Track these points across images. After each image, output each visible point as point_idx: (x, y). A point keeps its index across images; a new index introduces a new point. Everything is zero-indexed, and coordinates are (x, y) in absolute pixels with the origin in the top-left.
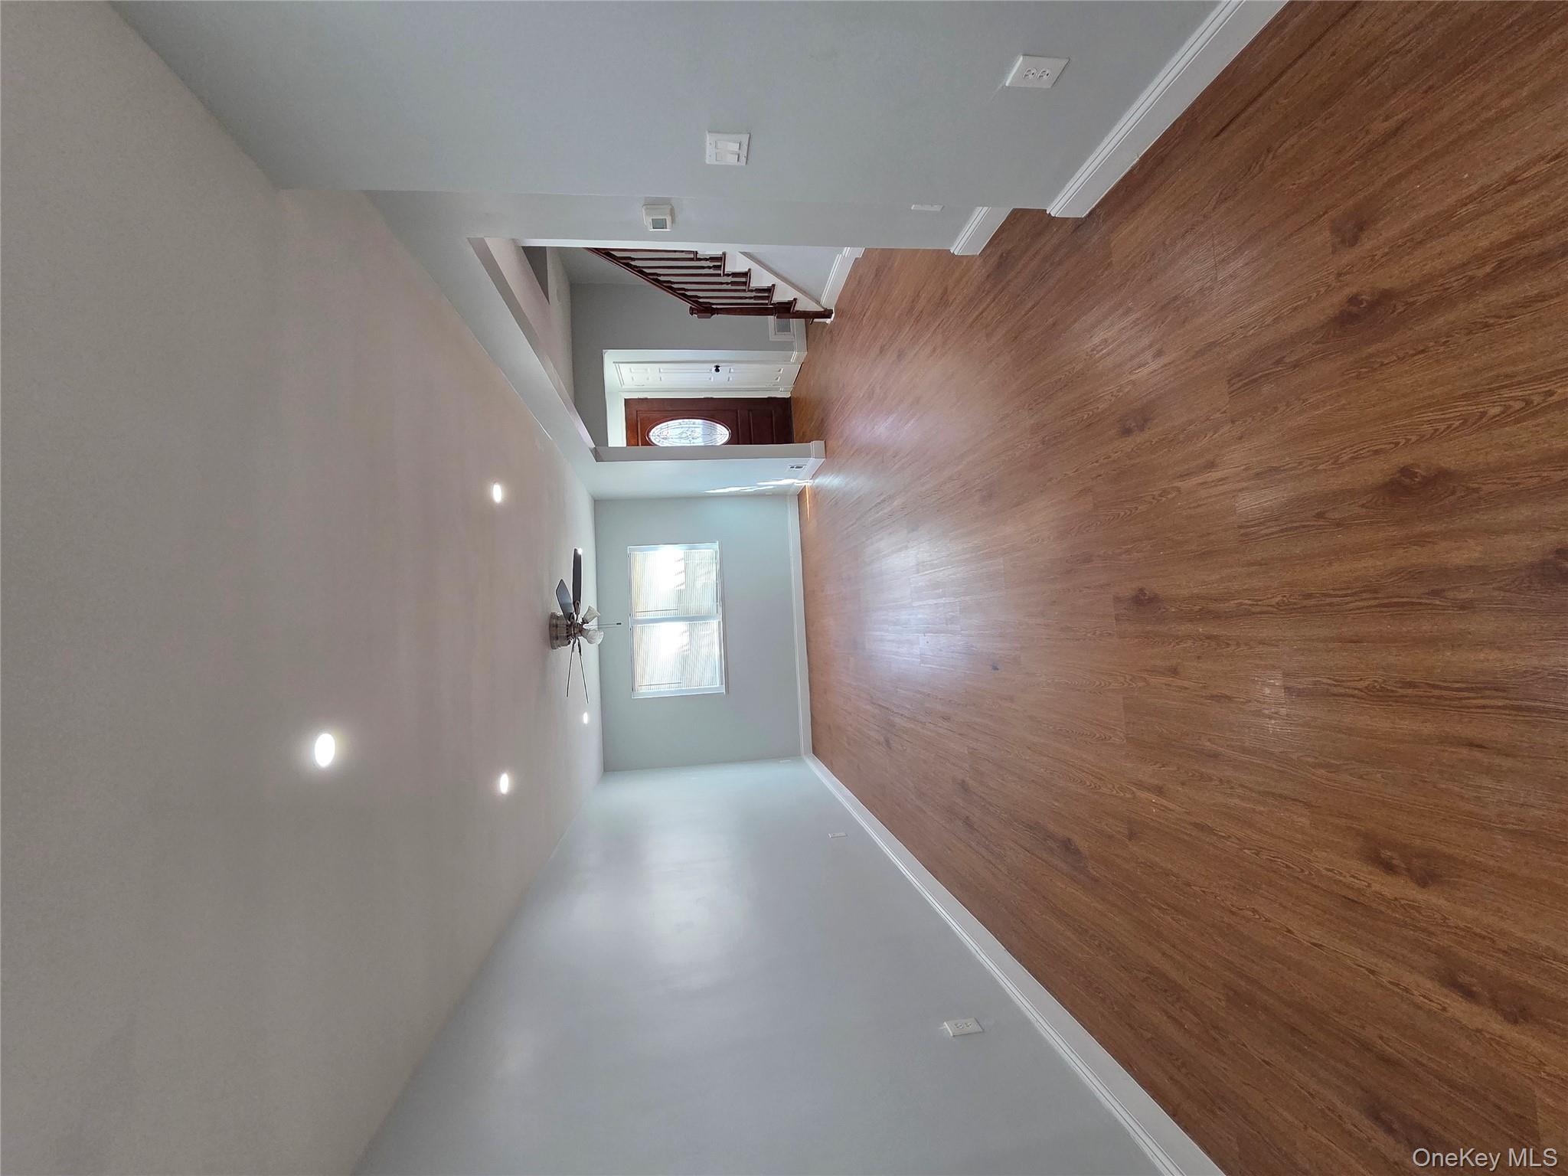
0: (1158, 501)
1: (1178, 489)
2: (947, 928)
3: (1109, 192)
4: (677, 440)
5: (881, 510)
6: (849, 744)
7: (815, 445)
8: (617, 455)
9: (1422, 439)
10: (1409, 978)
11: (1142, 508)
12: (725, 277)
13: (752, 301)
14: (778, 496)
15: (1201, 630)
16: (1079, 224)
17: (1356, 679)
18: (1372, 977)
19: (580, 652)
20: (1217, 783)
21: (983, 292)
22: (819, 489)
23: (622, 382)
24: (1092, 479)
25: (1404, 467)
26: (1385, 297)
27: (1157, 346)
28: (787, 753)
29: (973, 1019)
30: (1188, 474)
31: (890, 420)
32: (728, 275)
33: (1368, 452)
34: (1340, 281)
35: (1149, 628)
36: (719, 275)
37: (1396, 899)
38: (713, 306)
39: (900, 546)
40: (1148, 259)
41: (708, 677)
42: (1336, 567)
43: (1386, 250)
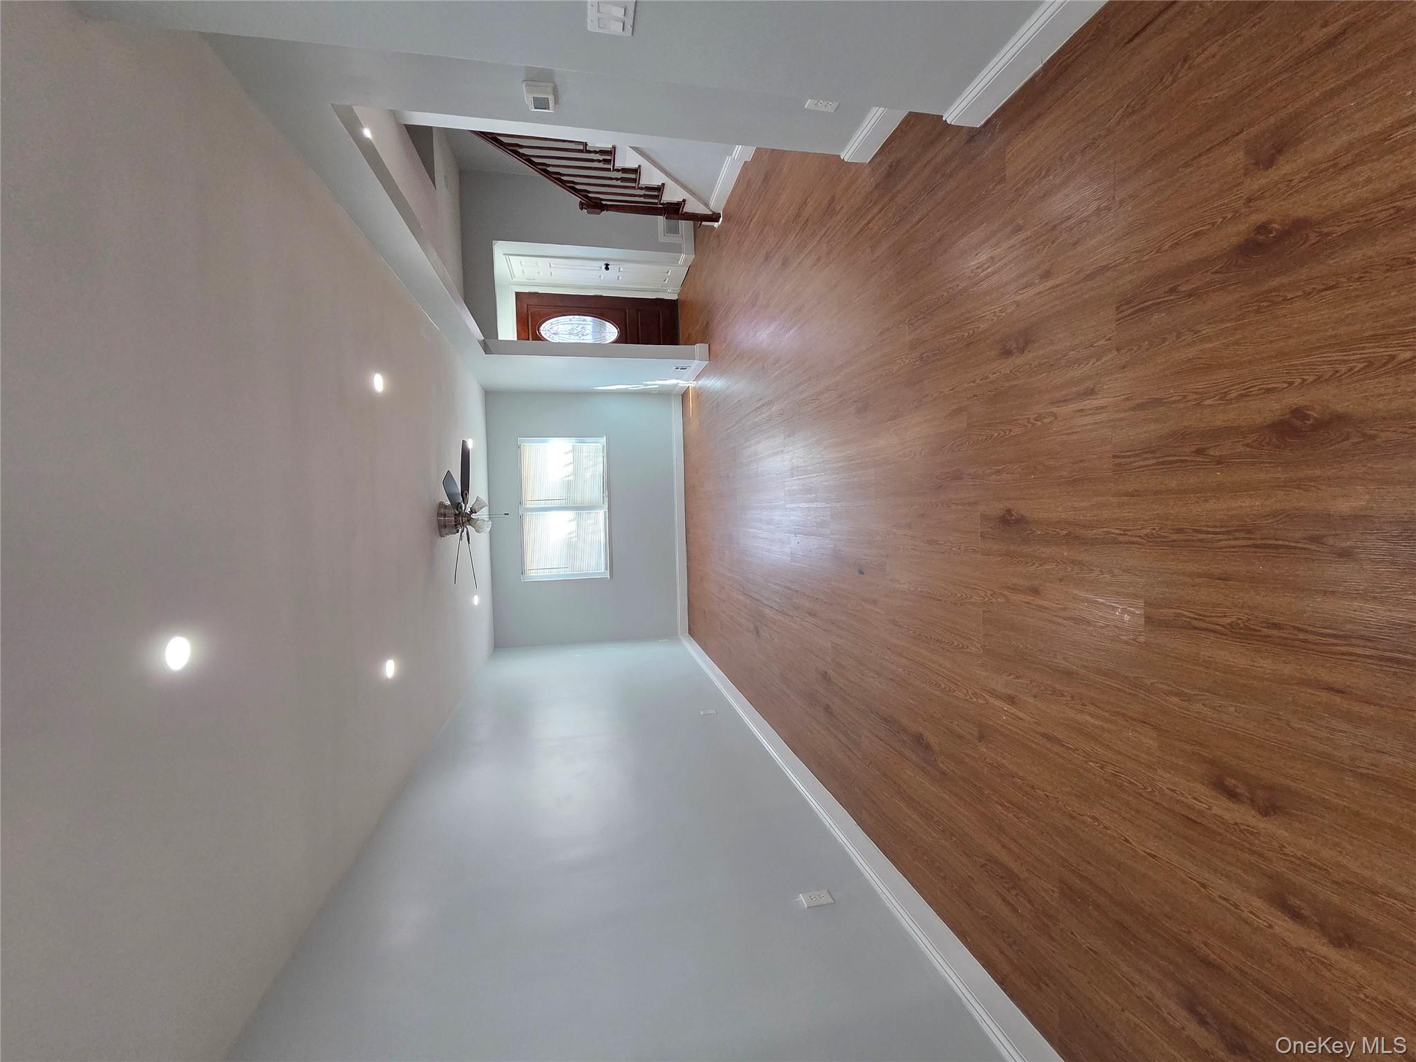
0: (1033, 425)
1: (1055, 416)
2: (805, 803)
3: (1007, 101)
4: (567, 336)
5: (760, 415)
6: (722, 629)
7: (700, 348)
8: (506, 348)
9: (1319, 380)
10: (1238, 894)
11: (1016, 431)
12: (615, 172)
13: (642, 199)
14: (663, 395)
15: (1066, 554)
16: (973, 135)
17: (1220, 615)
18: (1202, 889)
19: (468, 540)
20: (1069, 699)
21: (871, 201)
22: (701, 391)
23: (513, 276)
24: (968, 398)
25: (1297, 409)
26: (1299, 226)
27: (1044, 267)
28: (665, 634)
29: (826, 891)
30: (1066, 401)
31: (773, 327)
32: (618, 170)
33: (1259, 390)
34: (1250, 207)
35: (1012, 548)
36: (609, 170)
37: (1236, 824)
38: (603, 202)
39: (776, 450)
40: (1043, 173)
41: (594, 563)
42: (1211, 505)
43: (1306, 175)
